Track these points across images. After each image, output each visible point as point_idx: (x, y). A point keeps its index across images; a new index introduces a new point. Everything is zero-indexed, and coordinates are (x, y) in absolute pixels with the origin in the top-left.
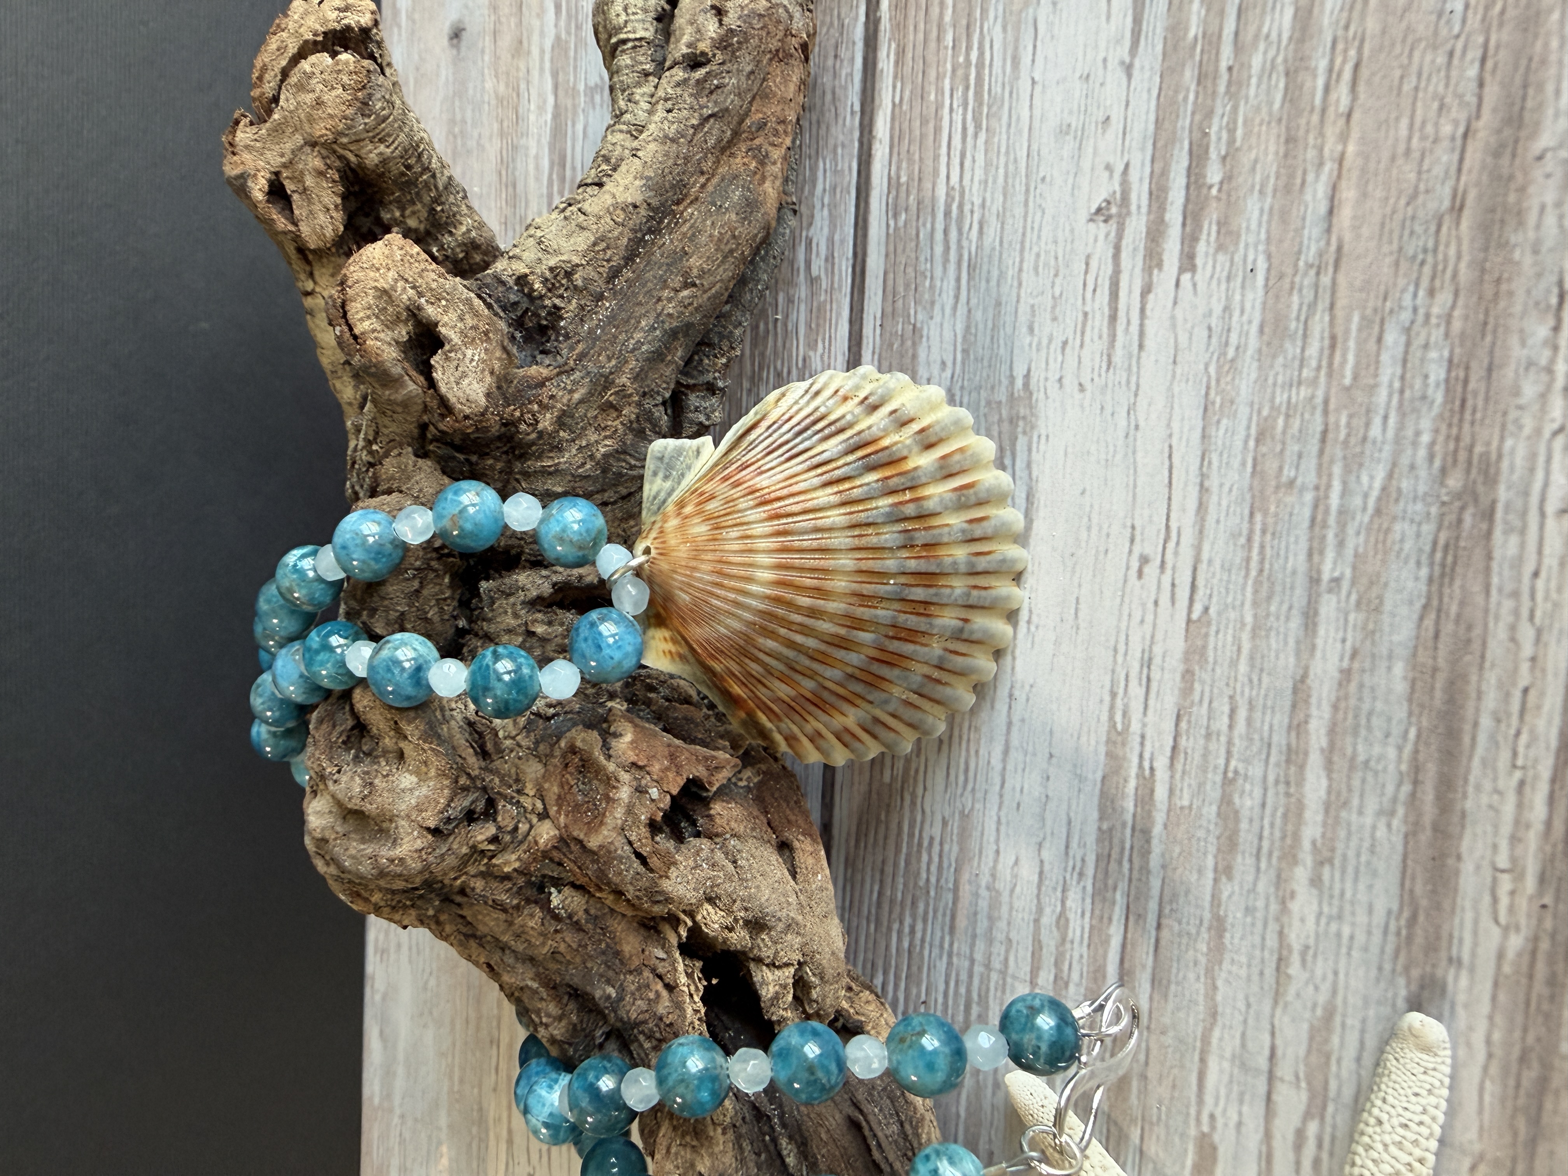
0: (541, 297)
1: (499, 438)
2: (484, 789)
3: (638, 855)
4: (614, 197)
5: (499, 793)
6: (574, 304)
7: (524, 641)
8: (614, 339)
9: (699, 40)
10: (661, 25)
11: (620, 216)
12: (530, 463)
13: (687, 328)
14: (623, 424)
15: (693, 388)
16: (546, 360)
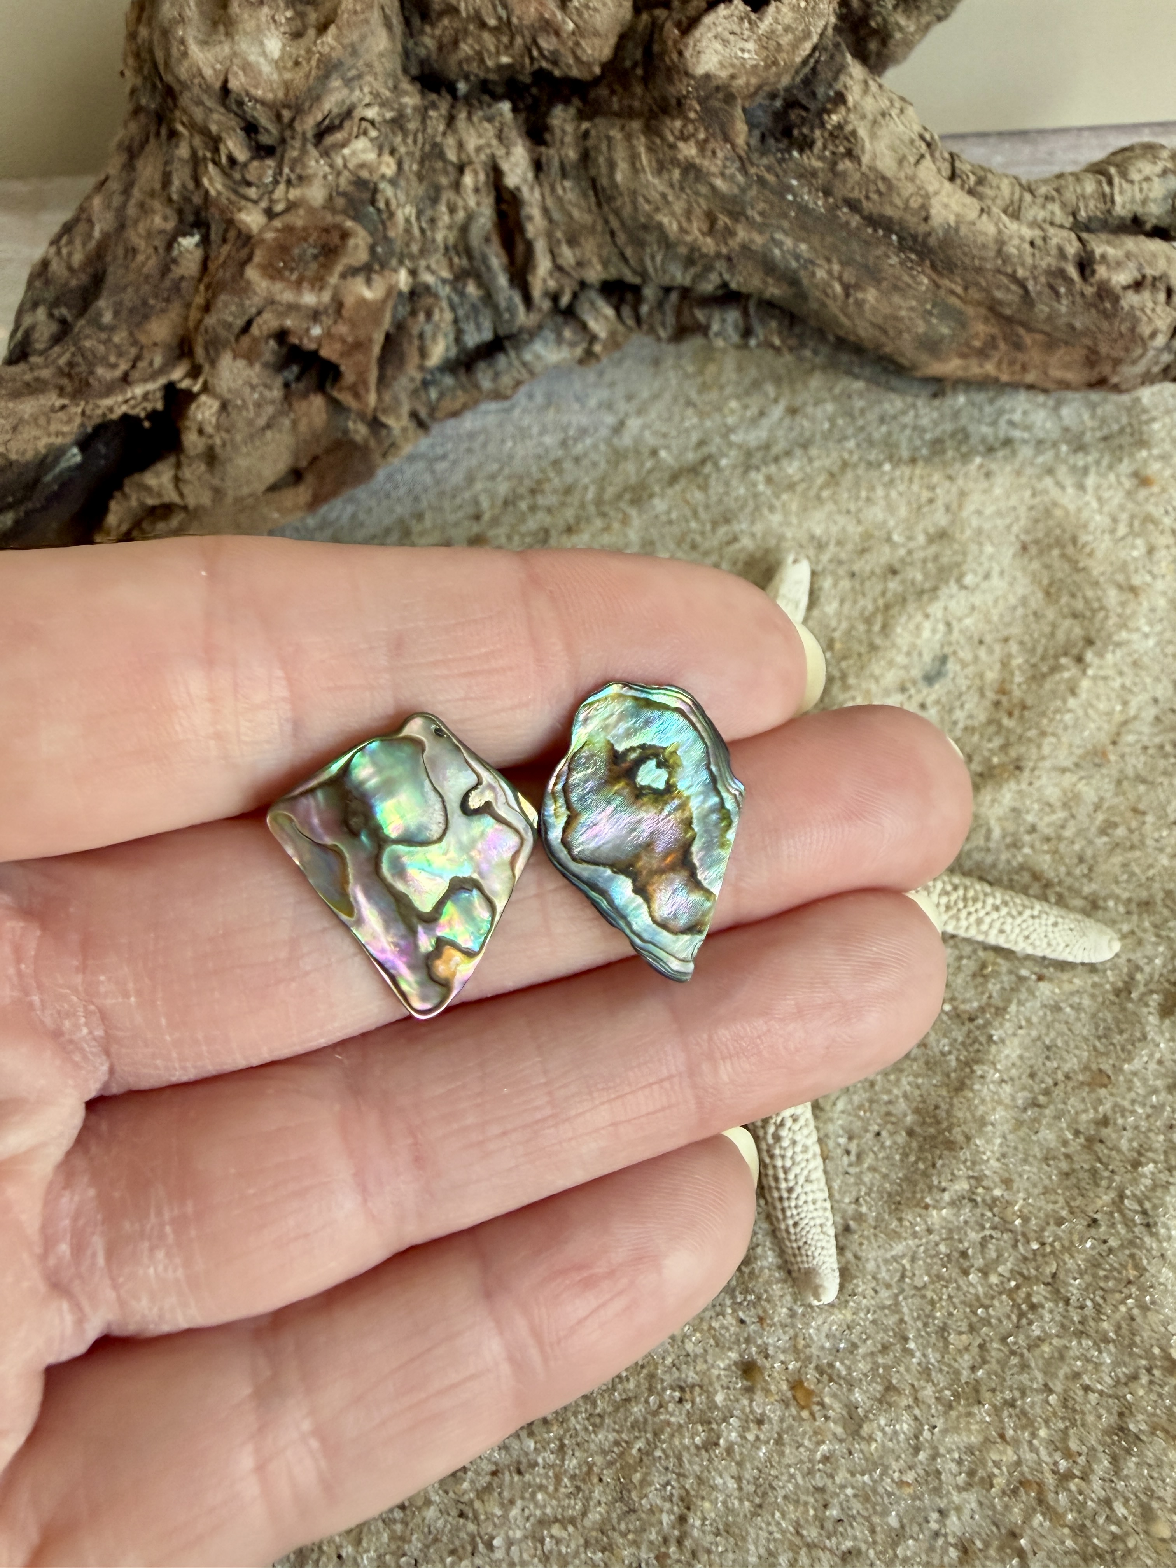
0: (823, 125)
1: (664, 99)
2: (282, 142)
3: (249, 324)
4: (936, 193)
5: (283, 158)
6: (818, 164)
7: (452, 163)
8: (785, 216)
9: (1108, 266)
10: (1128, 222)
11: (915, 203)
12: (643, 139)
13: (802, 296)
14: (696, 240)
15: (746, 313)
16: (754, 142)
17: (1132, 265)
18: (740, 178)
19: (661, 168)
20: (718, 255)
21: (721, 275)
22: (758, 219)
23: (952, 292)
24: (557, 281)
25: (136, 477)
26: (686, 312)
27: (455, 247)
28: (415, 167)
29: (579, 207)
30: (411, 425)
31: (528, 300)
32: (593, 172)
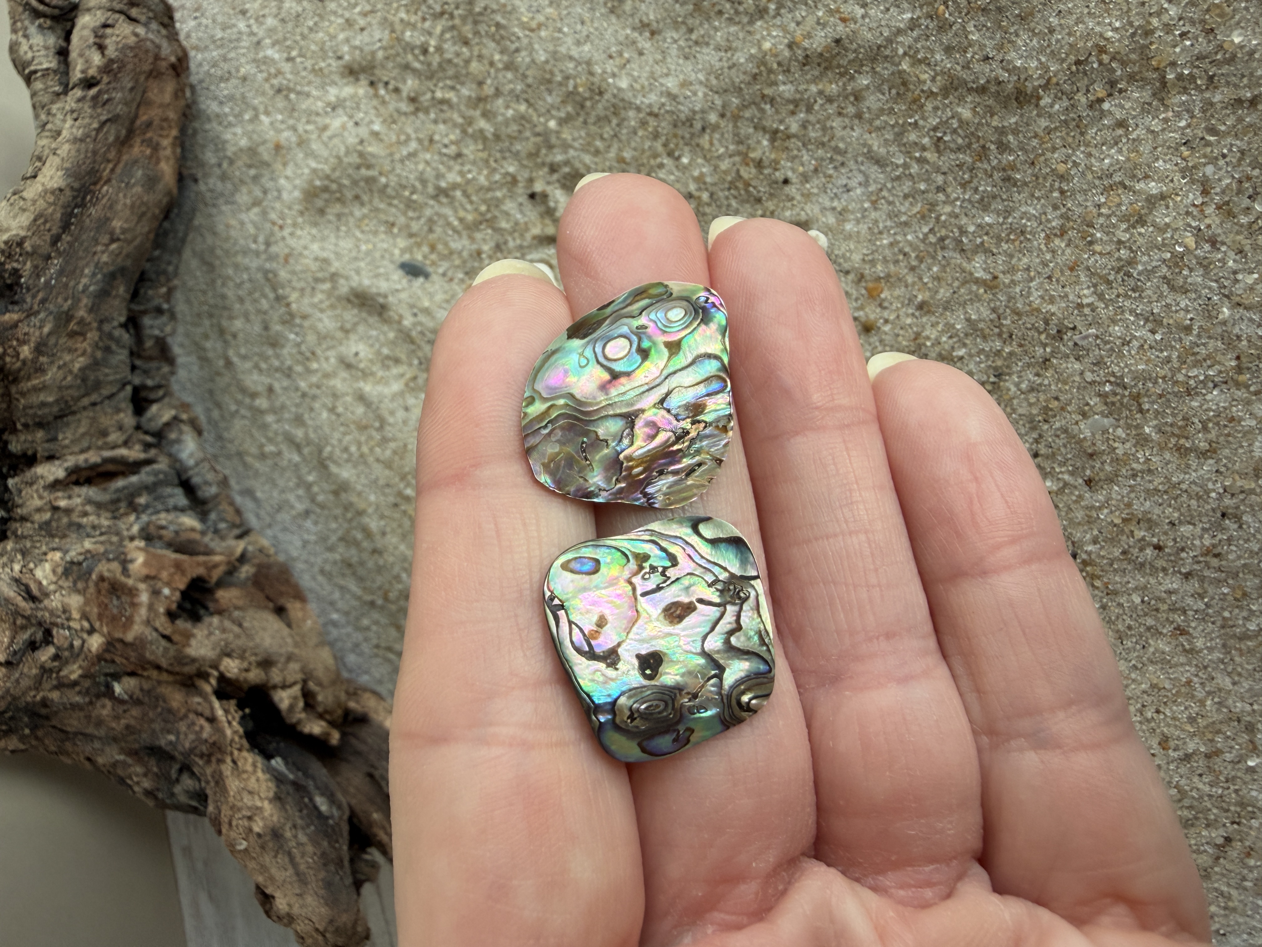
2: (40, 624)
3: (164, 636)
4: (43, 185)
5: (51, 623)
6: (29, 264)
7: (53, 515)
8: (66, 285)
9: (88, 68)
10: (62, 58)
11: (52, 199)
12: (22, 384)
13: (123, 270)
14: (89, 344)
15: (145, 312)
16: (16, 308)
17: (87, 53)
18: (42, 315)
19: (41, 370)
20: (99, 329)
21: (114, 328)
22: (69, 302)
23: (112, 170)
24: (134, 444)
25: (284, 714)
26: (148, 353)
27: (113, 512)
28: (57, 540)
29: (78, 427)
30: (247, 539)
31: (148, 462)
32: (51, 418)
